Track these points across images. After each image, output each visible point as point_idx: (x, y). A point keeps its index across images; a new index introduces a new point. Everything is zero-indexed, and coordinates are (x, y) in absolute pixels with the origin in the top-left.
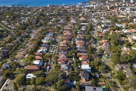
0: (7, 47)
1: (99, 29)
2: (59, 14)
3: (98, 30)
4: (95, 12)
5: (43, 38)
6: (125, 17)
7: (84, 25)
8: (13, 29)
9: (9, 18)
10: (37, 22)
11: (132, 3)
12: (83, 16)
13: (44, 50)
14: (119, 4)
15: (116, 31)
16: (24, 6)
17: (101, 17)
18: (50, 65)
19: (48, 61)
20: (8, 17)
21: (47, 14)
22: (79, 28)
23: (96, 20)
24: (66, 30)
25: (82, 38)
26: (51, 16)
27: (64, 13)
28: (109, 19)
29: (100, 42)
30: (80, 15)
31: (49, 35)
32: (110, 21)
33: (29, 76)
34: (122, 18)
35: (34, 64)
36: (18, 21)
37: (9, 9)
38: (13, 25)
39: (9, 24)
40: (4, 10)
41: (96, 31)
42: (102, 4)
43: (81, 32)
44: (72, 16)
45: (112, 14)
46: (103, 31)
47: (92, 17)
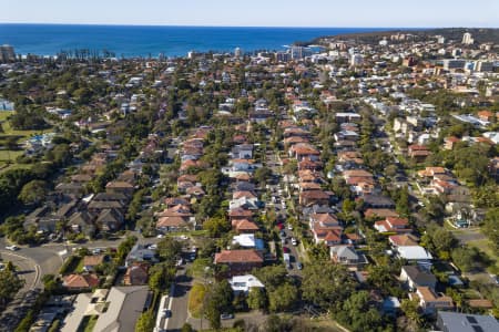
1: (400, 131)
2: (244, 85)
3: (398, 136)
4: (365, 75)
6: (474, 94)
7: (346, 120)
8: (97, 136)
9: (70, 95)
10: (177, 109)
12: (325, 89)
15: (464, 139)
17: (393, 91)
20: (64, 92)
21: (202, 83)
23: (379, 101)
24: (291, 134)
25: (359, 161)
26: (217, 89)
27: (258, 79)
28: (423, 98)
29: (420, 174)
30: (317, 86)
31: (242, 154)
32: (430, 105)
34: (466, 94)
36: (104, 106)
37: (52, 65)
38: (90, 119)
39: (79, 119)
40: (39, 71)
41: (391, 139)
42: (369, 48)
44: (289, 89)
45: (427, 82)
46: (416, 138)
47: (360, 91)
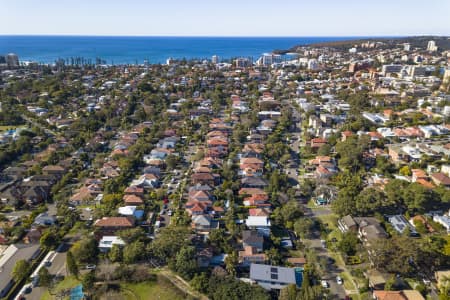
0: (45, 174)
1: (311, 127)
2: (199, 87)
3: (308, 130)
4: (308, 79)
5: (148, 152)
6: (393, 95)
7: (268, 117)
8: (60, 130)
9: (50, 97)
10: (133, 108)
11: (434, 54)
12: (269, 91)
13: (149, 182)
14: (392, 57)
15: (359, 133)
16: (94, 62)
17: (324, 93)
18: (162, 219)
19: (157, 209)
20: (46, 94)
21: (164, 86)
22: (254, 126)
23: (308, 101)
24: (215, 129)
25: (257, 151)
26: (175, 91)
27: (213, 82)
28: (346, 98)
29: (310, 162)
30: (263, 89)
31: (166, 144)
32: (348, 105)
33: (106, 242)
34: (384, 96)
35: (120, 215)
36: (75, 105)
37: (48, 71)
38: (60, 117)
39: (49, 117)
40: (34, 76)
41: (302, 133)
42: (338, 55)
43: (258, 136)
44: (237, 91)
45: (359, 85)
46: (321, 133)
47: (297, 93)
